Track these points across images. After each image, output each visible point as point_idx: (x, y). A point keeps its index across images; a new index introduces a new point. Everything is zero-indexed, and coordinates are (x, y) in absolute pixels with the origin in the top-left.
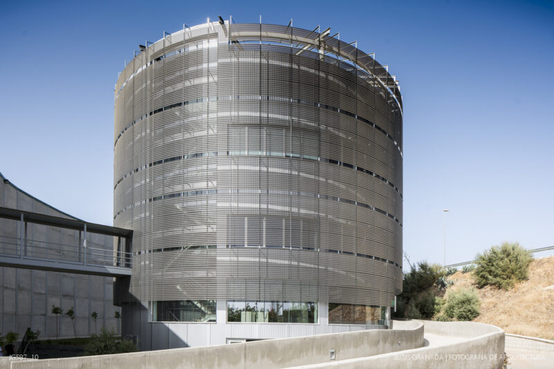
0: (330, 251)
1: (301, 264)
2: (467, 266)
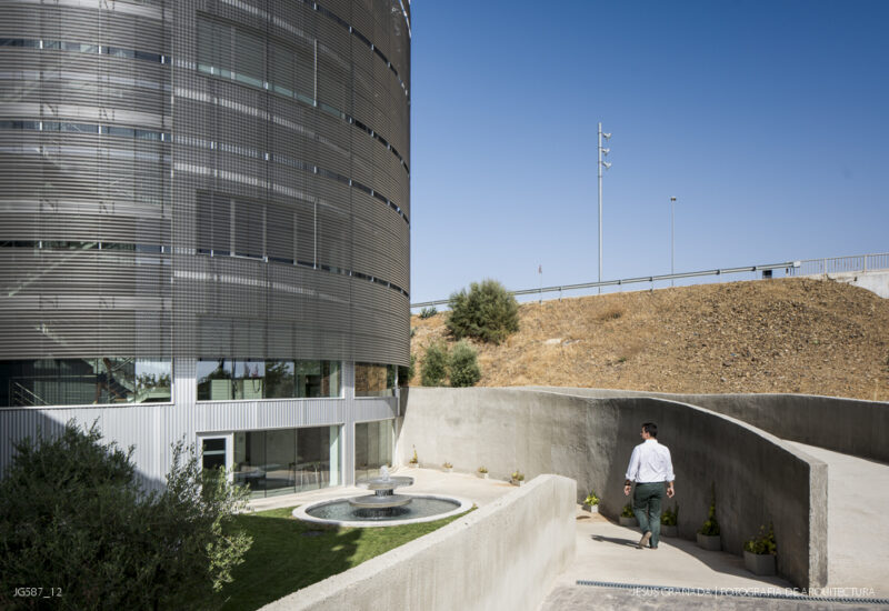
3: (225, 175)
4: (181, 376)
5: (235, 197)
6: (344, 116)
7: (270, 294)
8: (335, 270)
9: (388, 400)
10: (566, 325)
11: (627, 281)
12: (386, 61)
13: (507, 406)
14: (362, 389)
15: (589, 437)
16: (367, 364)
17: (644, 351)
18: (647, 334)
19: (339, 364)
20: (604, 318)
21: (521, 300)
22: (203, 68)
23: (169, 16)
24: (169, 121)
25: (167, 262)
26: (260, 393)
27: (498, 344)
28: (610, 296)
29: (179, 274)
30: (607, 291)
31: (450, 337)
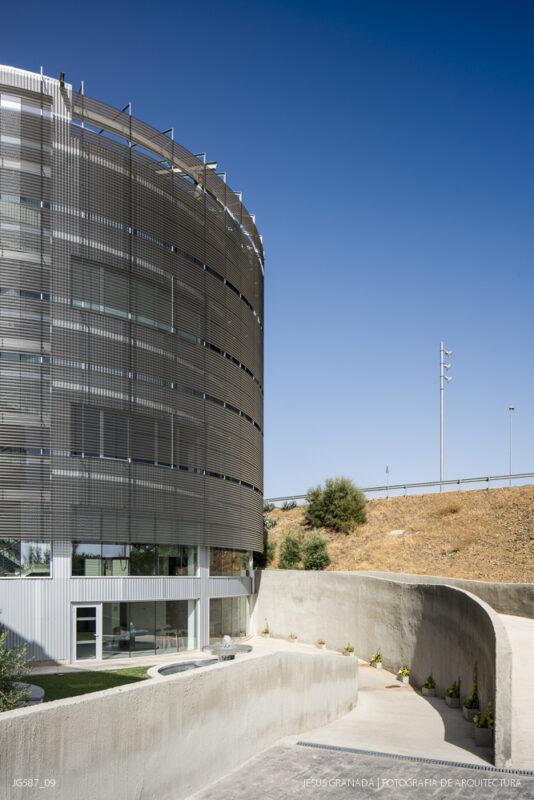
3: (95, 390)
4: (58, 556)
5: (105, 409)
6: (199, 341)
7: (131, 489)
8: (191, 470)
9: (242, 579)
10: (408, 518)
11: (465, 481)
12: (238, 292)
13: (341, 588)
14: (216, 569)
15: (403, 617)
16: (221, 549)
17: (476, 543)
18: (480, 528)
19: (195, 548)
20: (443, 513)
21: (369, 496)
22: (77, 303)
23: (47, 260)
24: (47, 347)
25: (46, 462)
26: (127, 571)
27: (348, 534)
28: (449, 493)
29: (57, 472)
30: (447, 489)
31: (306, 527)
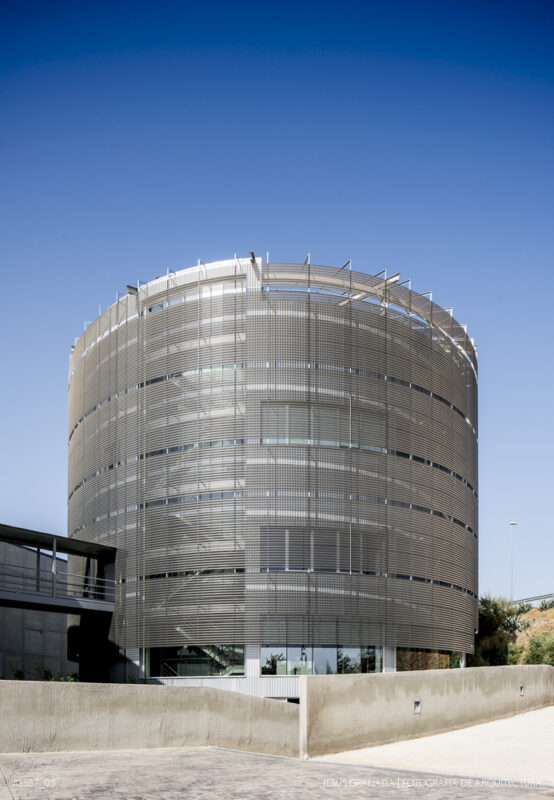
0: (399, 576)
1: (361, 594)
2: (547, 600)
5: (289, 528)
7: (316, 597)
19: (381, 648)
22: (266, 441)
24: (242, 482)
25: (243, 579)
29: (250, 587)
